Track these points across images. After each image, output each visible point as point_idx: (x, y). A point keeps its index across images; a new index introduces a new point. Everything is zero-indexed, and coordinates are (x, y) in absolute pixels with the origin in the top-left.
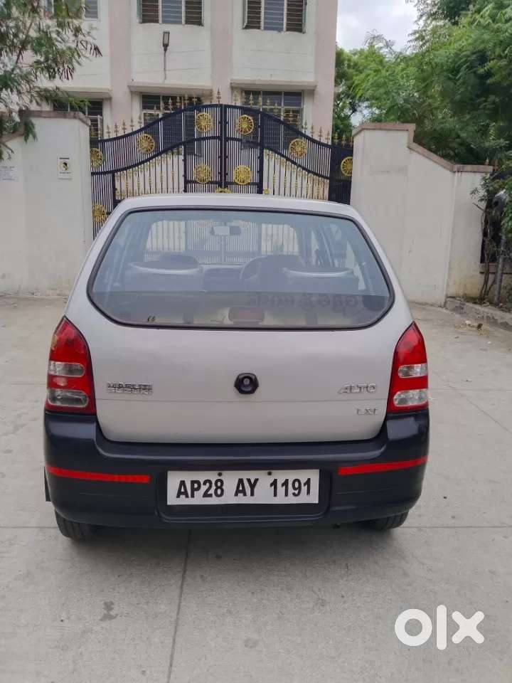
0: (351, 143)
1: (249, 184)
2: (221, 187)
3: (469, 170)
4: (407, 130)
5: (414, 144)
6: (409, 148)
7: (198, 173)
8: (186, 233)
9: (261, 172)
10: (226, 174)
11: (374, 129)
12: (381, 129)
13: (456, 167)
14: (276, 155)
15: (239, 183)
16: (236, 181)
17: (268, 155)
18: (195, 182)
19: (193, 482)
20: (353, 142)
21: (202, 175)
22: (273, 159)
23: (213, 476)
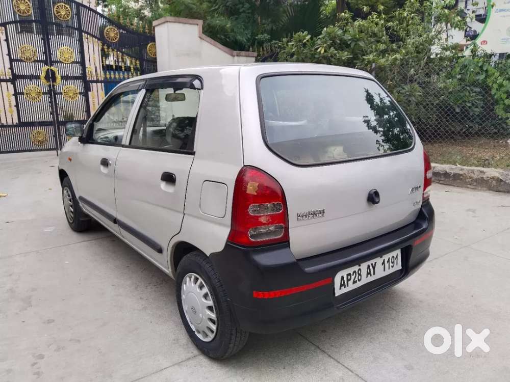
0: (152, 32)
1: (73, 62)
2: (47, 65)
3: (244, 55)
4: (198, 25)
5: (203, 35)
6: (200, 38)
7: (23, 53)
8: (17, 106)
9: (82, 52)
10: (50, 54)
11: (175, 22)
12: (180, 22)
13: (235, 52)
14: (94, 39)
15: (63, 62)
16: (61, 60)
17: (87, 38)
18: (21, 61)
19: (348, 275)
20: (154, 31)
21: (28, 55)
22: (92, 42)
23: (356, 268)
